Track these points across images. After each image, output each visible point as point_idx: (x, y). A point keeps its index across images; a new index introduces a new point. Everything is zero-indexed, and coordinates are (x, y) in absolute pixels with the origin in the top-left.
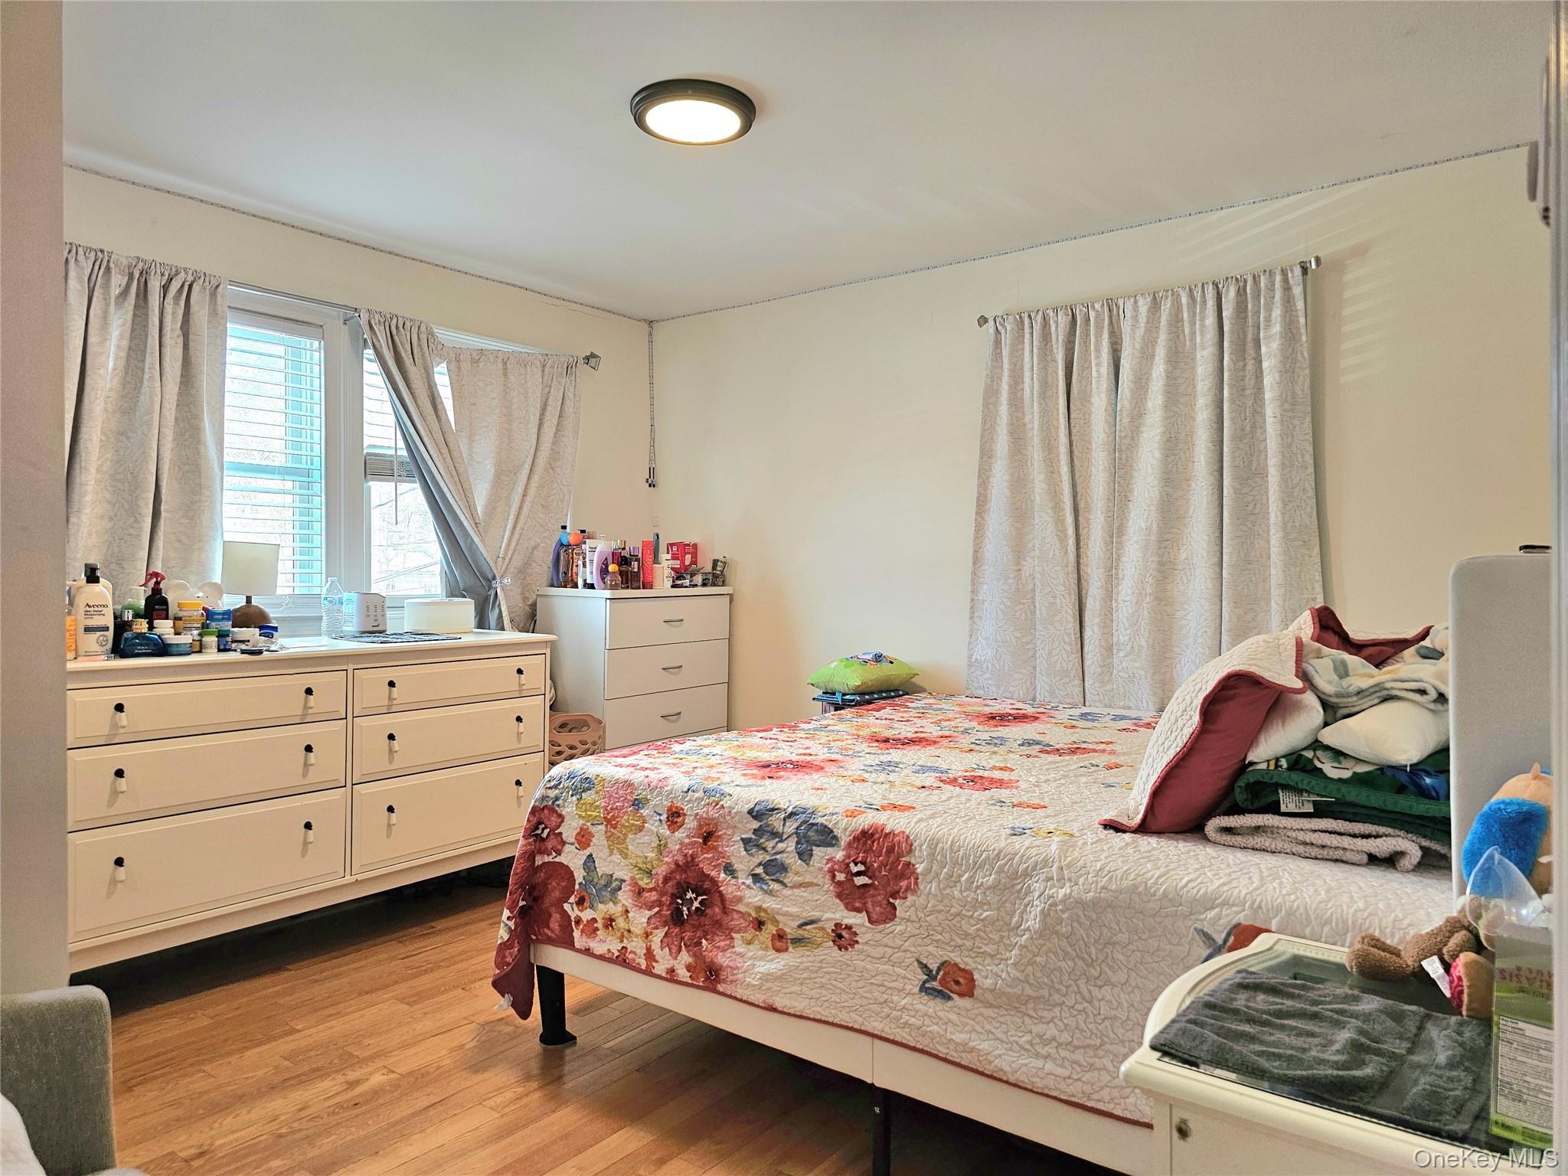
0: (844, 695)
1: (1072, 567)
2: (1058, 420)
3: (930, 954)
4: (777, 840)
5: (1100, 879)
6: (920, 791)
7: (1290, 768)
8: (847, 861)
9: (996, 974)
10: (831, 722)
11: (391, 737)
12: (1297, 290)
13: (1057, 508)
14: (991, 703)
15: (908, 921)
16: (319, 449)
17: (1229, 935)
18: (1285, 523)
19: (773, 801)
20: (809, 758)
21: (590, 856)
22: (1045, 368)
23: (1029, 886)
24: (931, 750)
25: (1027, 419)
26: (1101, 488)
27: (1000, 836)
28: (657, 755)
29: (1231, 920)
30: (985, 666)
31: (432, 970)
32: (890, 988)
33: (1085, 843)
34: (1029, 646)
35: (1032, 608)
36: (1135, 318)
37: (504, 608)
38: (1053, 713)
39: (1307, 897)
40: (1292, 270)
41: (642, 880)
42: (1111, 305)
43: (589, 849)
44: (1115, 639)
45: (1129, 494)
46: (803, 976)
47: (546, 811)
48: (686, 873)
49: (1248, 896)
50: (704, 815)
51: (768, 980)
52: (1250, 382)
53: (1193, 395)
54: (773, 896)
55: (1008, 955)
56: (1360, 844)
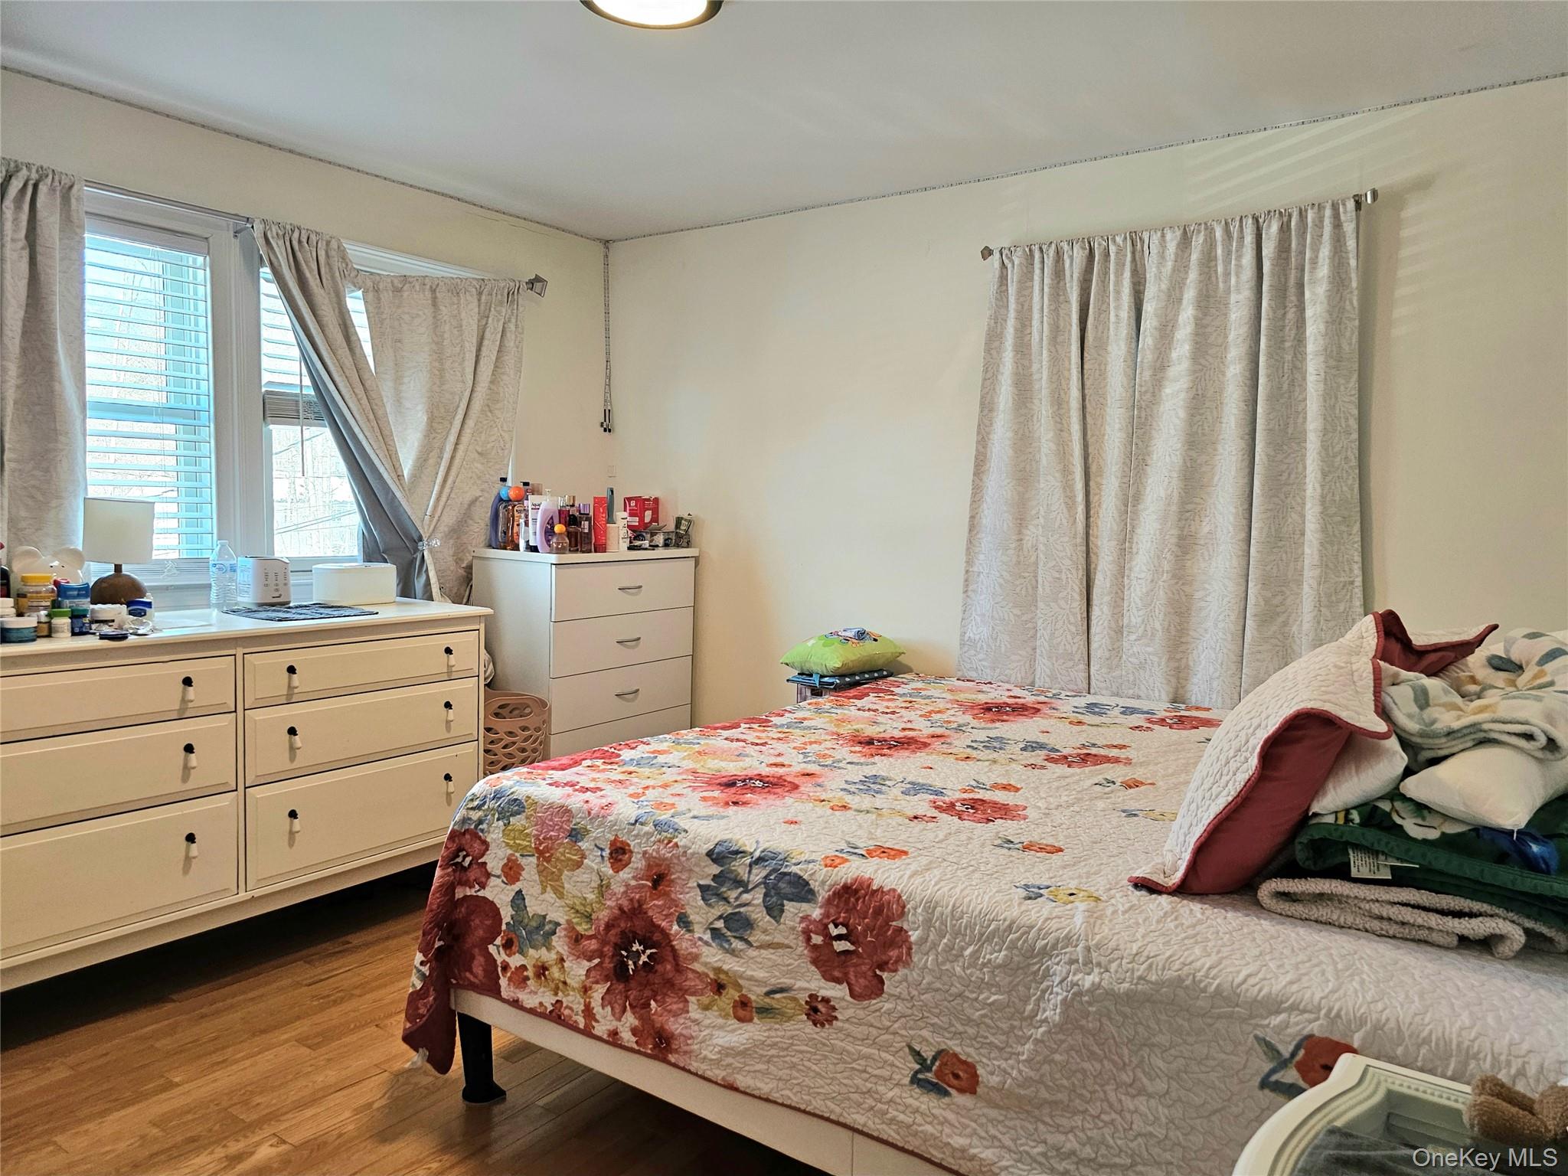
0: (822, 677)
1: (1080, 539)
2: (1069, 370)
3: (925, 1040)
4: (741, 889)
5: (1136, 966)
6: (912, 824)
7: (1364, 824)
8: (826, 921)
9: (1005, 1071)
10: (807, 714)
11: (292, 731)
12: (1349, 227)
13: (1066, 471)
14: (985, 688)
15: (899, 998)
16: (207, 387)
17: (1297, 1048)
18: (1323, 497)
19: (737, 841)
20: (781, 771)
21: (519, 892)
22: (1056, 310)
23: (1048, 969)
24: (922, 758)
25: (1035, 367)
26: (1116, 451)
27: (1011, 900)
28: (602, 767)
29: (1300, 1031)
30: (979, 645)
31: (342, 1000)
32: (876, 1076)
33: (1115, 912)
34: (1030, 625)
35: (1034, 582)
36: (1162, 256)
37: (432, 574)
38: (1056, 703)
39: (1397, 1005)
40: (1344, 204)
41: (580, 924)
42: (1135, 239)
43: (518, 883)
44: (1126, 621)
45: (1147, 458)
46: (770, 1053)
47: (468, 836)
48: (632, 921)
49: (1323, 1001)
50: (654, 854)
51: (727, 1055)
52: (1290, 333)
53: (1224, 346)
54: (737, 956)
55: (1020, 1049)
56: (1450, 924)
